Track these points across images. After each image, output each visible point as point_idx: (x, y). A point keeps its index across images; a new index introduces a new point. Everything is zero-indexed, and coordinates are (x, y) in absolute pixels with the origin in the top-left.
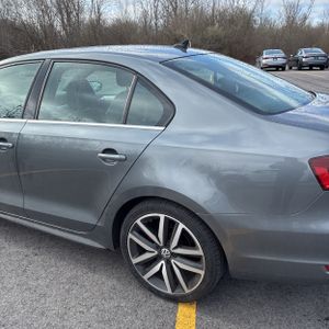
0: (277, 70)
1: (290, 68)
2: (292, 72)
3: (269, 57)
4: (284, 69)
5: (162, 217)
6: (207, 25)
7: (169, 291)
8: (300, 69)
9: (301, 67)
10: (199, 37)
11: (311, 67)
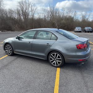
0: (79, 32)
1: (83, 32)
2: (83, 33)
3: (77, 29)
4: (81, 32)
5: (55, 54)
6: (61, 20)
7: (56, 66)
8: (85, 32)
9: (86, 32)
10: (59, 23)
11: (88, 32)
